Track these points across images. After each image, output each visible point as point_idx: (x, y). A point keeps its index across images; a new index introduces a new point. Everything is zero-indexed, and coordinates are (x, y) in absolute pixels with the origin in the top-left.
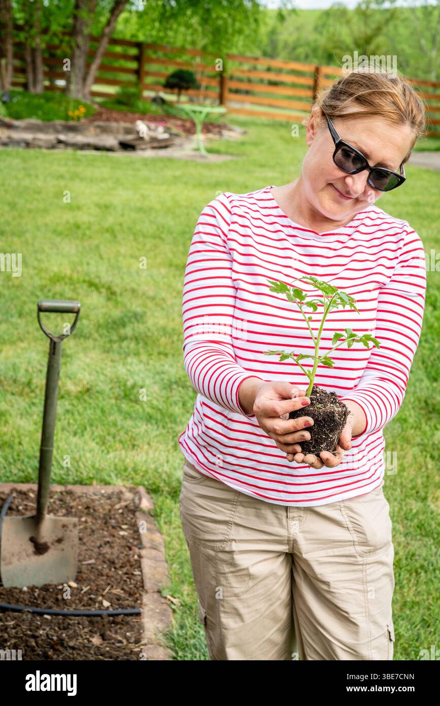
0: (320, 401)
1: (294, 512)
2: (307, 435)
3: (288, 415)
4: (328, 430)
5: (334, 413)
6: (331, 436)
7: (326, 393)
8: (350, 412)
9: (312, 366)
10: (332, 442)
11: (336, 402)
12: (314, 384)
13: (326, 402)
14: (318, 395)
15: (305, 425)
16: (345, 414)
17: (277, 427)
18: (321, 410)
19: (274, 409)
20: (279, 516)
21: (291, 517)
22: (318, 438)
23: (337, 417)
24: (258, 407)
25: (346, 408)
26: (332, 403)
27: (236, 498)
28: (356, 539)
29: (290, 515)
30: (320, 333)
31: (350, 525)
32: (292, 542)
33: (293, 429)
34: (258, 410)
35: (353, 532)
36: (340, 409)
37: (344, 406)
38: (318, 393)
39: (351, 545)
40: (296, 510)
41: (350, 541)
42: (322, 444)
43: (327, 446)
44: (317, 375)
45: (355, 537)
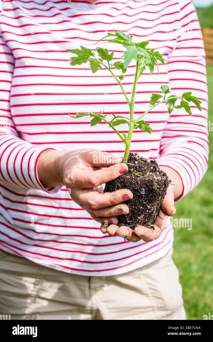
0: (138, 169)
1: (96, 283)
2: (126, 209)
3: (104, 186)
4: (145, 201)
5: (153, 182)
6: (149, 207)
7: (145, 161)
8: (170, 181)
9: (127, 132)
10: (150, 214)
11: (156, 171)
12: (130, 151)
13: (145, 170)
14: (136, 162)
15: (123, 199)
16: (166, 184)
17: (91, 202)
18: (138, 179)
19: (89, 180)
20: (83, 288)
21: (94, 287)
22: (135, 209)
23: (156, 186)
24: (70, 179)
25: (167, 177)
26: (152, 171)
27: (39, 272)
28: (155, 305)
29: (93, 285)
30: (133, 96)
31: (149, 292)
32: (95, 312)
33: (110, 203)
34: (71, 182)
35: (151, 298)
36: (159, 178)
37: (164, 175)
38: (136, 160)
39: (150, 311)
40: (97, 281)
41: (149, 307)
42: (139, 215)
43: (145, 218)
44: (132, 141)
45: (154, 302)
